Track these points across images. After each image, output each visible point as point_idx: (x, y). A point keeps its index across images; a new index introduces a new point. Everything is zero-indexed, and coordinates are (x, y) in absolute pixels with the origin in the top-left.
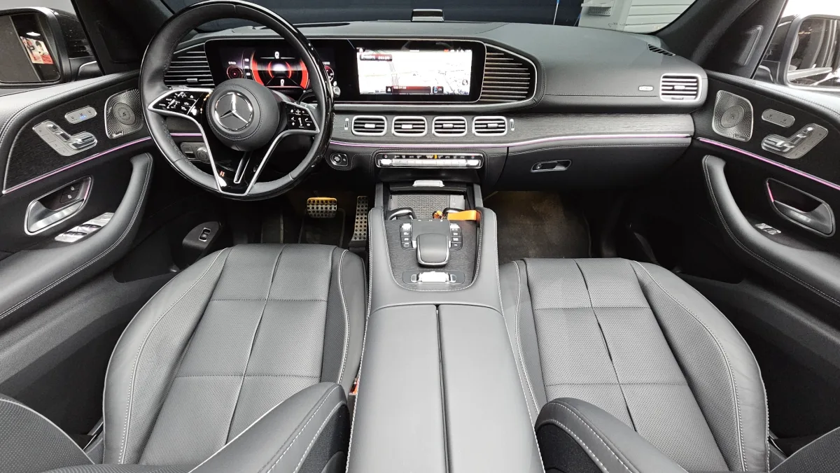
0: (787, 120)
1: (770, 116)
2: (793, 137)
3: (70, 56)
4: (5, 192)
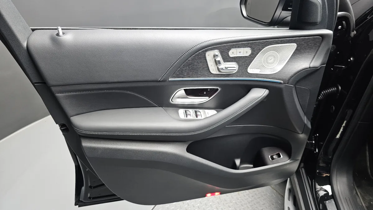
3: (283, 10)
4: (170, 79)
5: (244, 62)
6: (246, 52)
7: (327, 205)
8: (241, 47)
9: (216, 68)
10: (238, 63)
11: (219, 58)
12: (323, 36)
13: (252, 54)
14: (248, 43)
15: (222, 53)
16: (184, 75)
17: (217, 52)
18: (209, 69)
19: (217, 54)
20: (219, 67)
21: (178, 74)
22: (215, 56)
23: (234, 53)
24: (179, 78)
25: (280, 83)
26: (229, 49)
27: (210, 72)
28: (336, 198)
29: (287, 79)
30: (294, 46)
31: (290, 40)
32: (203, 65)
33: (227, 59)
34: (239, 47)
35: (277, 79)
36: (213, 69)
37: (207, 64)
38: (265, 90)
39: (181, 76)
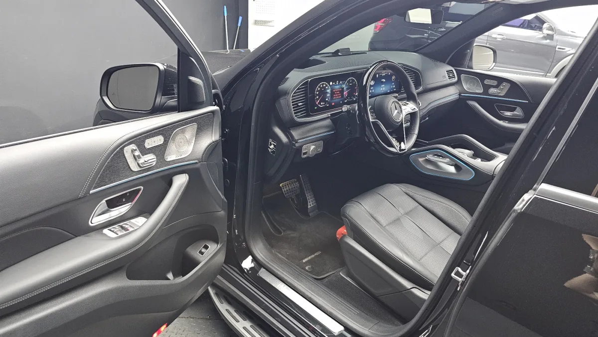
0: (495, 83)
1: (487, 82)
2: (499, 88)
3: (163, 95)
4: (91, 192)
5: (159, 151)
6: (159, 140)
7: (261, 275)
8: (154, 137)
9: (136, 164)
10: (154, 154)
11: (137, 153)
12: (213, 112)
13: (165, 141)
14: (160, 131)
15: (138, 146)
16: (106, 182)
17: (133, 147)
18: (129, 167)
19: (135, 148)
20: (139, 162)
21: (99, 183)
22: (133, 151)
23: (150, 143)
24: (100, 187)
25: (196, 163)
26: (144, 142)
27: (132, 170)
28: (265, 264)
29: (201, 157)
30: (195, 126)
31: (191, 121)
32: (123, 165)
33: (145, 151)
34: (153, 137)
35: (192, 160)
36: (134, 167)
37: (127, 163)
38: (185, 174)
39: (103, 183)
